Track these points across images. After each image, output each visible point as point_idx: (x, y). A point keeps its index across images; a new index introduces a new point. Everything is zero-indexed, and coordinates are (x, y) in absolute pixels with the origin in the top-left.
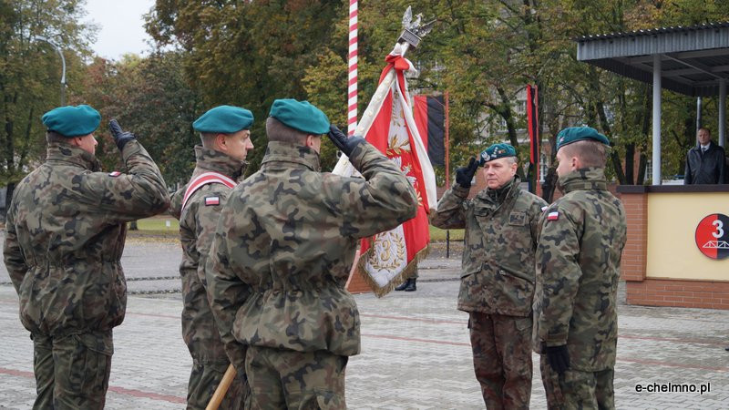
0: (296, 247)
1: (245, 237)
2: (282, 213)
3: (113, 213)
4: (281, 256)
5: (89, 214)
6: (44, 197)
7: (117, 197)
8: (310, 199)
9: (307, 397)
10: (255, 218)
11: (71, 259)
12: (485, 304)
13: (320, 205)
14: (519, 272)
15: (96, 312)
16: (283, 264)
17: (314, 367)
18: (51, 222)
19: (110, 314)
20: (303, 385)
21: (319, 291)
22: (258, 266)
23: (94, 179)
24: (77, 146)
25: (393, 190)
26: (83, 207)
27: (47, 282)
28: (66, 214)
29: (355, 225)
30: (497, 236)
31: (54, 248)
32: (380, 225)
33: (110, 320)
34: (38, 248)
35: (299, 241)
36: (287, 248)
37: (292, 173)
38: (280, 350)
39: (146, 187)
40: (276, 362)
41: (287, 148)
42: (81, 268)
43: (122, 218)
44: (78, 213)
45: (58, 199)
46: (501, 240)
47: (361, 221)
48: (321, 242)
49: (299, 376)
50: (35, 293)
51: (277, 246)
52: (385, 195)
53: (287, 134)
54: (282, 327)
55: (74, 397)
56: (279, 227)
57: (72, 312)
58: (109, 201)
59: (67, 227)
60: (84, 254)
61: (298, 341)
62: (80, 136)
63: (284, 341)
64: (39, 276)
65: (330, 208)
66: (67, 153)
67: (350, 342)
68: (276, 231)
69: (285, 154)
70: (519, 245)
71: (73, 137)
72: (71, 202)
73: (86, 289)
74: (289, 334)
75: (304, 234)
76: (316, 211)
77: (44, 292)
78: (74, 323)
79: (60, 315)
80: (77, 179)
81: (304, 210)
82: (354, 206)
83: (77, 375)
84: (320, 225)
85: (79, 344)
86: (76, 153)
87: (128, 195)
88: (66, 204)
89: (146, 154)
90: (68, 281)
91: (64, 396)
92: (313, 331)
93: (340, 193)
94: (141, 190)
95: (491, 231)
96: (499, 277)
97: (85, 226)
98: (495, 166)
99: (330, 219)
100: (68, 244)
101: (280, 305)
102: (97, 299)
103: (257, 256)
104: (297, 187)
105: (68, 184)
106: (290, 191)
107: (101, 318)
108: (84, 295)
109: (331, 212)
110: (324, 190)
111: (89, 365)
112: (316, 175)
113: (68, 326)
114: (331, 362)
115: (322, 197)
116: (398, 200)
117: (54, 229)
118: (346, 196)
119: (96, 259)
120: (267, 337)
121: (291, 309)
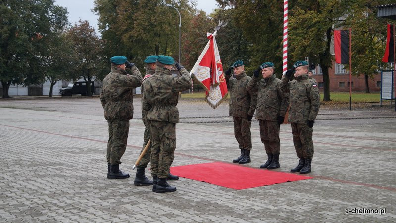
0: (161, 95)
1: (149, 92)
2: (157, 85)
3: (127, 86)
4: (157, 97)
5: (121, 86)
6: (109, 82)
7: (128, 81)
8: (164, 82)
9: (163, 133)
10: (151, 86)
11: (116, 100)
12: (262, 117)
13: (166, 83)
14: (273, 106)
15: (123, 115)
16: (157, 99)
17: (166, 126)
18: (111, 89)
19: (128, 115)
20: (163, 130)
21: (167, 106)
22: (152, 99)
23: (123, 77)
24: (120, 67)
25: (184, 80)
26: (119, 85)
27: (110, 106)
28: (115, 86)
29: (175, 89)
30: (266, 94)
31: (112, 96)
32: (181, 89)
33: (127, 117)
34: (108, 96)
35: (161, 93)
36: (159, 95)
37: (161, 75)
38: (156, 121)
39: (135, 78)
40: (156, 124)
41: (161, 68)
42: (119, 102)
43: (130, 88)
44: (118, 86)
45: (113, 82)
46: (267, 95)
47: (176, 88)
48: (167, 93)
49: (162, 128)
50: (108, 109)
51: (156, 94)
52: (182, 81)
53: (160, 64)
54: (157, 115)
55: (118, 139)
56: (157, 89)
57: (116, 114)
58: (126, 83)
59: (115, 90)
60: (120, 98)
61: (160, 119)
62: (120, 65)
63: (157, 119)
64: (109, 105)
65: (169, 84)
66: (116, 69)
67: (175, 120)
68: (156, 90)
69: (160, 70)
70: (272, 97)
71: (118, 65)
72: (116, 83)
73: (120, 108)
74: (158, 117)
75: (162, 91)
76: (165, 85)
77: (110, 109)
78: (117, 118)
79: (113, 115)
80: (118, 77)
81: (163, 85)
82: (174, 84)
83: (118, 133)
84: (166, 89)
85: (118, 124)
86: (119, 69)
87: (131, 81)
88: (114, 84)
89: (137, 69)
90: (115, 106)
91: (116, 138)
92: (164, 116)
93: (171, 81)
94: (134, 79)
95: (264, 92)
96: (266, 108)
97: (120, 90)
98: (265, 70)
99: (169, 87)
100: (115, 95)
101: (157, 110)
102: (124, 111)
103: (152, 97)
104: (161, 79)
105: (115, 78)
106: (160, 80)
107: (125, 117)
108: (120, 110)
109: (169, 85)
110: (167, 80)
111: (122, 130)
112: (167, 76)
113: (116, 119)
114: (170, 125)
115: (167, 81)
116: (186, 82)
117: (112, 91)
118: (173, 81)
119: (124, 100)
120: (153, 118)
121: (159, 111)
